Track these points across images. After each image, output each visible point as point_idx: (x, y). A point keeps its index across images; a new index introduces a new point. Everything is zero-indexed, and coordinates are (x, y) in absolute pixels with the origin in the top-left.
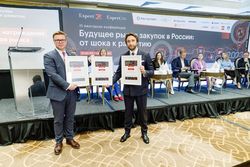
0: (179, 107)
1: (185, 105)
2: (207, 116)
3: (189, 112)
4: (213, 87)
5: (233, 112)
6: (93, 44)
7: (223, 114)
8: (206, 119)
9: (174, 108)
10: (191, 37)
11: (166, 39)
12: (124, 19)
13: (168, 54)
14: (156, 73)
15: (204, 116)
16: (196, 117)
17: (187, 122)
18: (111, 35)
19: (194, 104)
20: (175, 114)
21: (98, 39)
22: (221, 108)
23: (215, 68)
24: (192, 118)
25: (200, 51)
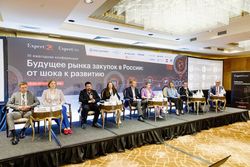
0: (127, 137)
1: (133, 134)
2: (153, 142)
3: (137, 141)
5: (175, 137)
6: (43, 74)
7: (168, 139)
8: (152, 146)
9: (123, 139)
10: (140, 68)
12: (76, 50)
14: (106, 104)
15: (150, 143)
16: (144, 144)
17: (135, 151)
18: (63, 65)
19: (141, 132)
20: (124, 144)
22: (166, 134)
23: (159, 97)
24: (140, 146)
25: (150, 81)
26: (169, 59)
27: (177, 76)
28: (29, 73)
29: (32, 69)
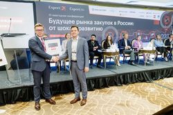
0: (124, 75)
1: (129, 73)
2: (144, 81)
3: (131, 78)
4: (148, 60)
5: (162, 78)
6: (59, 29)
7: (155, 79)
8: (143, 84)
9: (121, 76)
10: (132, 24)
11: (113, 26)
12: (82, 10)
13: (115, 36)
14: (108, 51)
15: (142, 82)
16: (136, 82)
17: (130, 86)
18: (73, 22)
19: (135, 73)
20: (122, 80)
21: (63, 25)
22: (154, 75)
23: (149, 46)
24: (133, 83)
25: (139, 34)
26: (156, 16)
27: (163, 30)
28: (51, 28)
29: (52, 25)
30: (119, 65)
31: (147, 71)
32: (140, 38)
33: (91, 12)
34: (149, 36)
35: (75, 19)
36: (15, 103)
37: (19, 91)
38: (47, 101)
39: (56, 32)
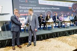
0: (56, 33)
1: (59, 32)
2: (65, 35)
3: (60, 34)
4: (67, 26)
5: (73, 34)
6: (25, 11)
7: (70, 35)
8: (65, 37)
9: (55, 33)
10: (59, 9)
11: (50, 9)
12: (35, 2)
13: (51, 14)
16: (62, 36)
17: (59, 38)
19: (61, 32)
21: (26, 9)
22: (70, 33)
23: (67, 19)
24: (61, 36)
25: (62, 13)
27: (73, 12)
28: (21, 11)
30: (54, 28)
31: (66, 31)
32: (63, 15)
33: (40, 3)
34: (66, 14)
35: (32, 7)
36: (5, 47)
37: (7, 41)
38: (18, 46)
39: (23, 13)
